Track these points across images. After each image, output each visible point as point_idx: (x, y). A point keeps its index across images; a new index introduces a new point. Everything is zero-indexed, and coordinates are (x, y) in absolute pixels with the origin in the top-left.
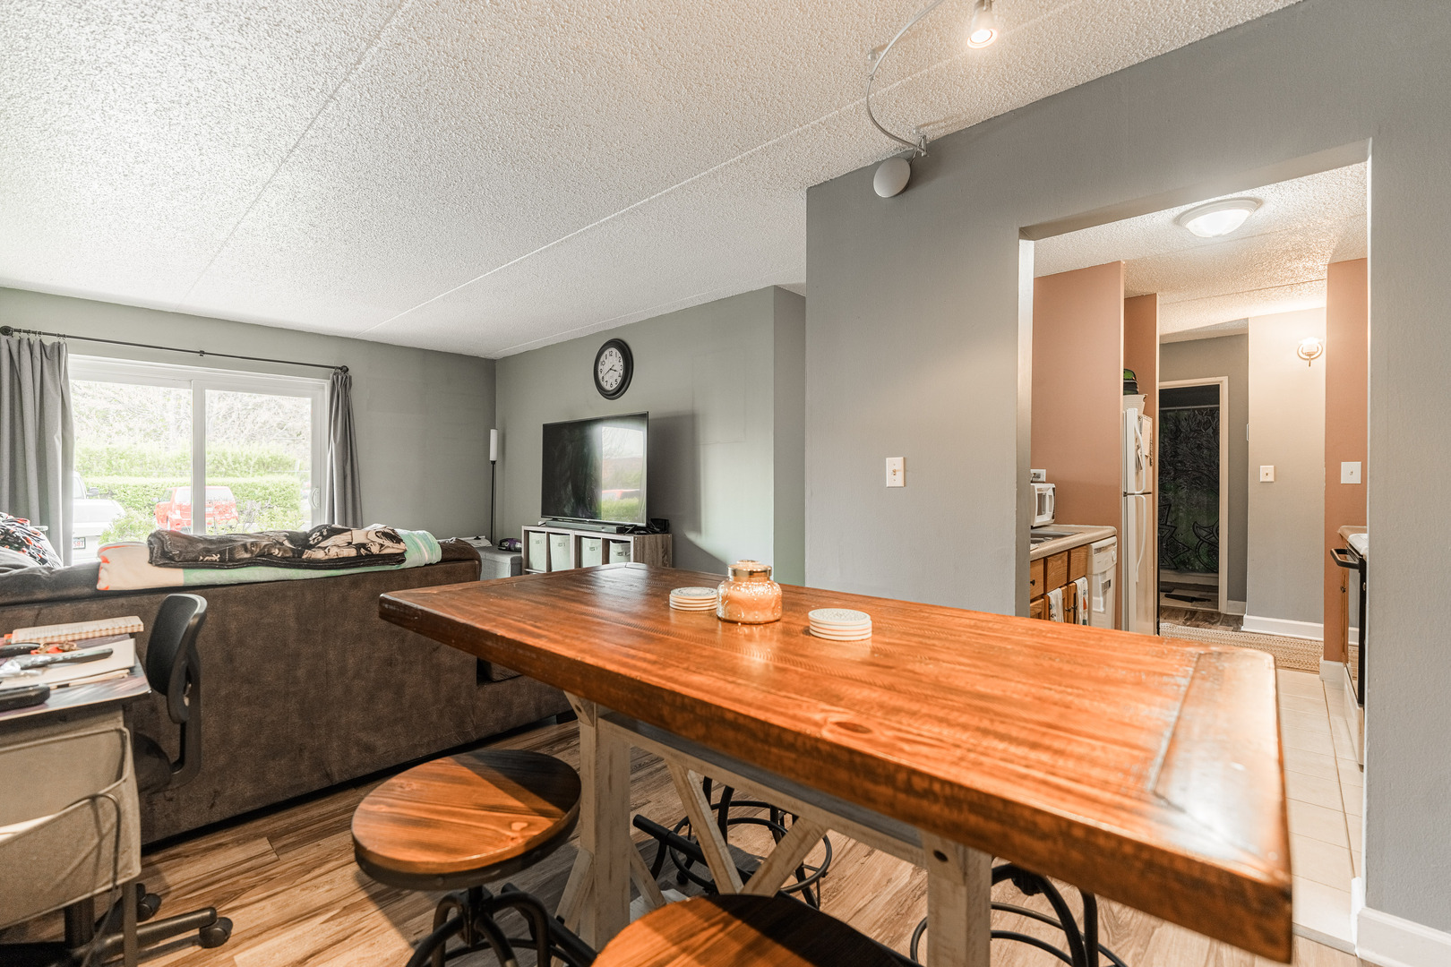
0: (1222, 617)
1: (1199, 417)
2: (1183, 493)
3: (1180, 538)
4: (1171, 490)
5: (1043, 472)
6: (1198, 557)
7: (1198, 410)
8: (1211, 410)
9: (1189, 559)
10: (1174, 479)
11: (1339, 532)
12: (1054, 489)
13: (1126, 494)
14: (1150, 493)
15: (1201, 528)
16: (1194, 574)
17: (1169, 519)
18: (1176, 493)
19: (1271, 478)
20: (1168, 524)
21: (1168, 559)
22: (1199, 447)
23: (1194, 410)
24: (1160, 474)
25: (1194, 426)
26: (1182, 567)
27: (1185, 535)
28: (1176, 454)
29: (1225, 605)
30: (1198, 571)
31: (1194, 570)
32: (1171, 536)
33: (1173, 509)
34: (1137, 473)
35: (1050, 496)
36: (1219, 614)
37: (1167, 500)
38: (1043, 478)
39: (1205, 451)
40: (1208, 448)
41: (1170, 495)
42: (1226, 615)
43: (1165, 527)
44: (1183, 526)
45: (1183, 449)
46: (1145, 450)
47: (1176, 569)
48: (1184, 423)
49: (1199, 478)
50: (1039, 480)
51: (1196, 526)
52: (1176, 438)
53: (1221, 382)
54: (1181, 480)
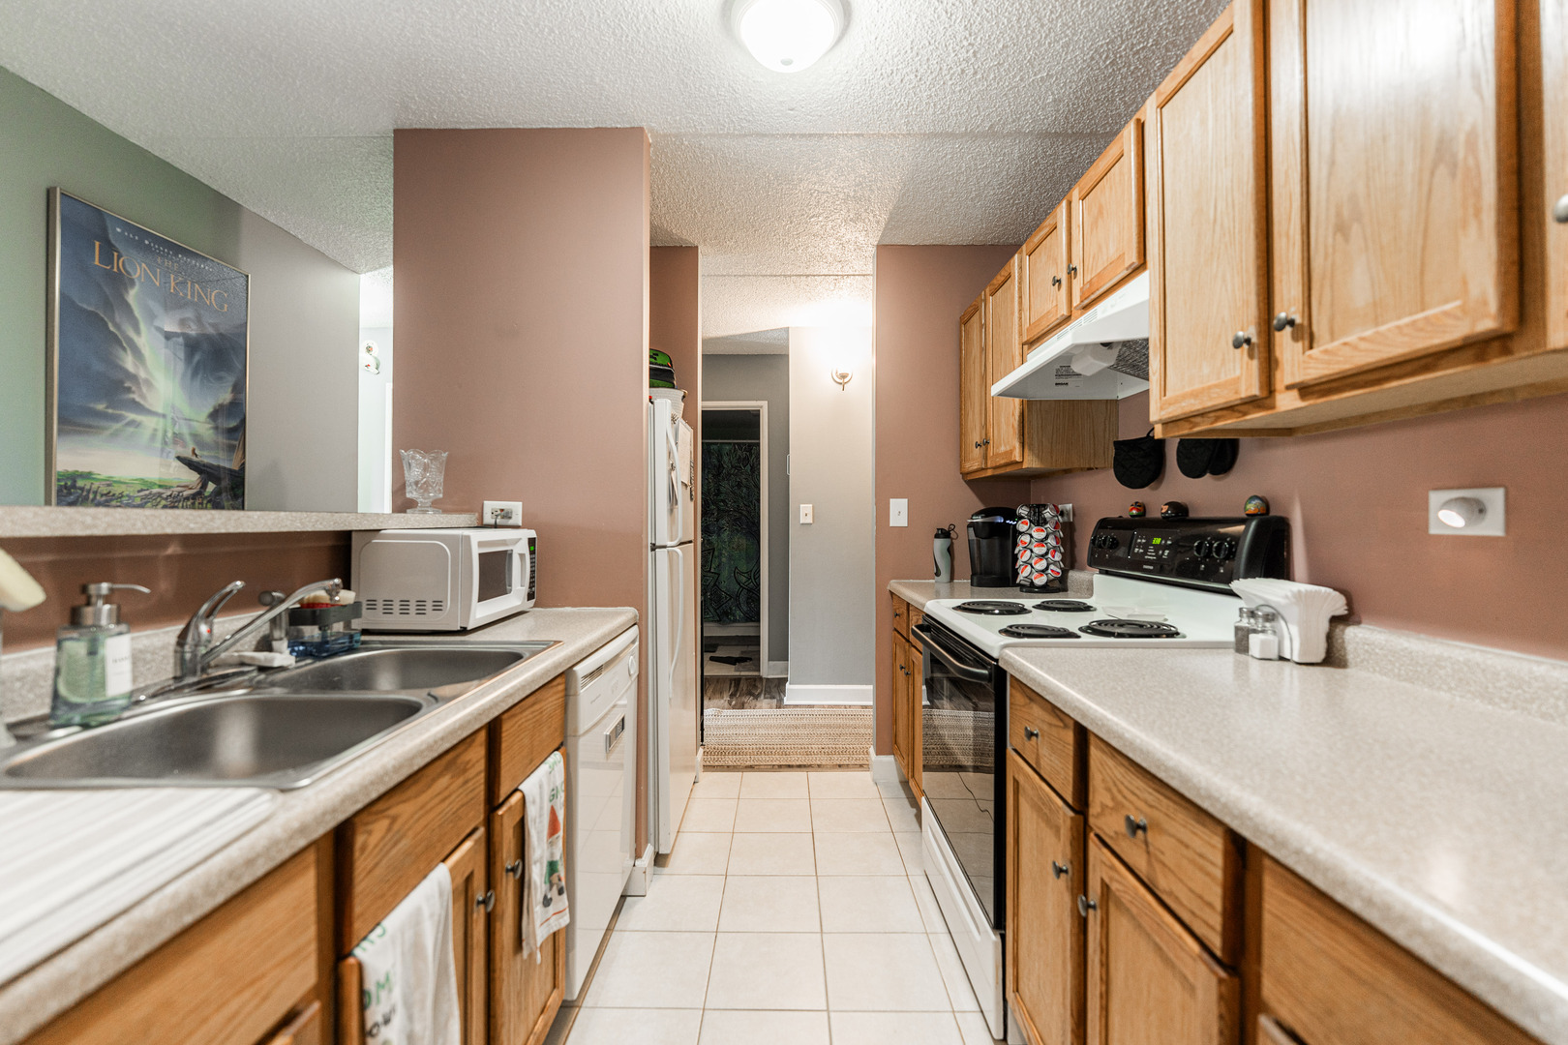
0: (764, 681)
1: (739, 453)
2: (725, 536)
3: (723, 586)
4: (714, 532)
5: (516, 508)
6: (738, 606)
7: (738, 444)
8: (750, 445)
9: (731, 609)
10: (717, 521)
11: (888, 588)
12: (532, 542)
13: (654, 547)
14: (690, 542)
15: (741, 573)
16: (737, 624)
17: (713, 566)
18: (719, 535)
19: (809, 520)
20: (712, 570)
21: (712, 610)
22: (739, 485)
23: (734, 444)
24: (704, 514)
25: (734, 462)
26: (725, 618)
27: (727, 583)
28: (718, 493)
29: (768, 669)
30: (739, 621)
31: (735, 621)
32: (715, 585)
33: (716, 553)
34: (671, 511)
35: (522, 556)
36: (760, 678)
37: (712, 543)
38: (517, 519)
39: (745, 490)
40: (748, 488)
41: (714, 538)
42: (768, 679)
43: (709, 574)
44: (725, 574)
45: (725, 486)
46: (683, 474)
47: (719, 621)
48: (726, 459)
49: (739, 518)
50: (511, 522)
51: (736, 571)
52: (719, 474)
53: (761, 407)
54: (724, 522)
